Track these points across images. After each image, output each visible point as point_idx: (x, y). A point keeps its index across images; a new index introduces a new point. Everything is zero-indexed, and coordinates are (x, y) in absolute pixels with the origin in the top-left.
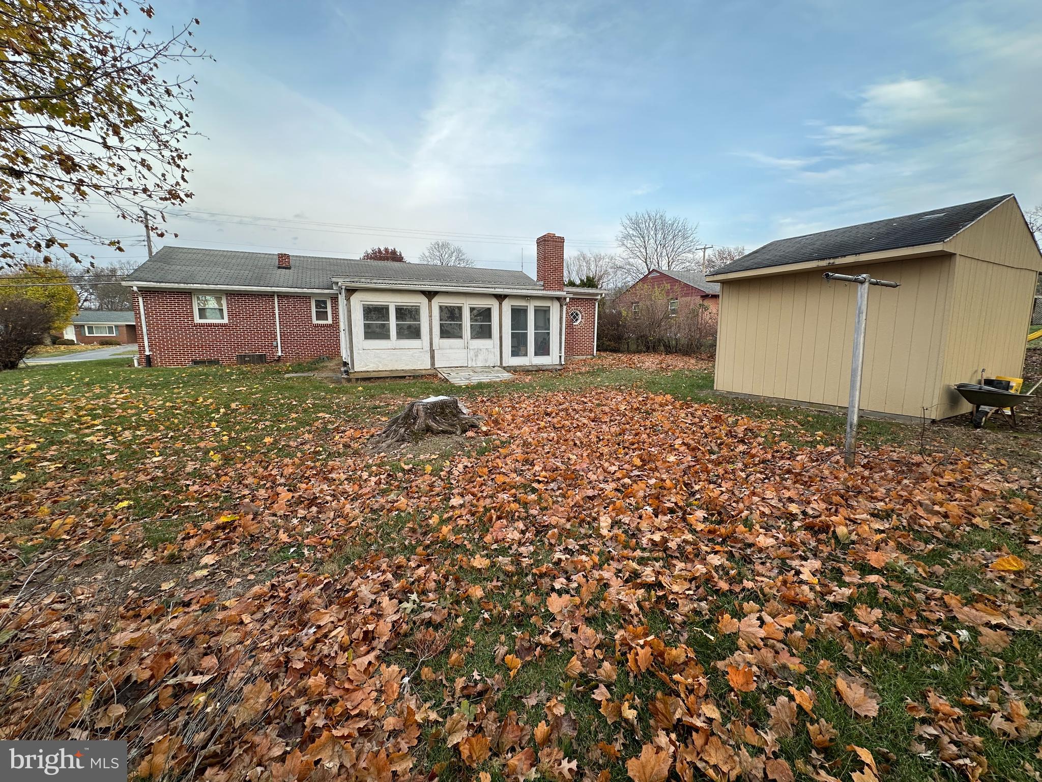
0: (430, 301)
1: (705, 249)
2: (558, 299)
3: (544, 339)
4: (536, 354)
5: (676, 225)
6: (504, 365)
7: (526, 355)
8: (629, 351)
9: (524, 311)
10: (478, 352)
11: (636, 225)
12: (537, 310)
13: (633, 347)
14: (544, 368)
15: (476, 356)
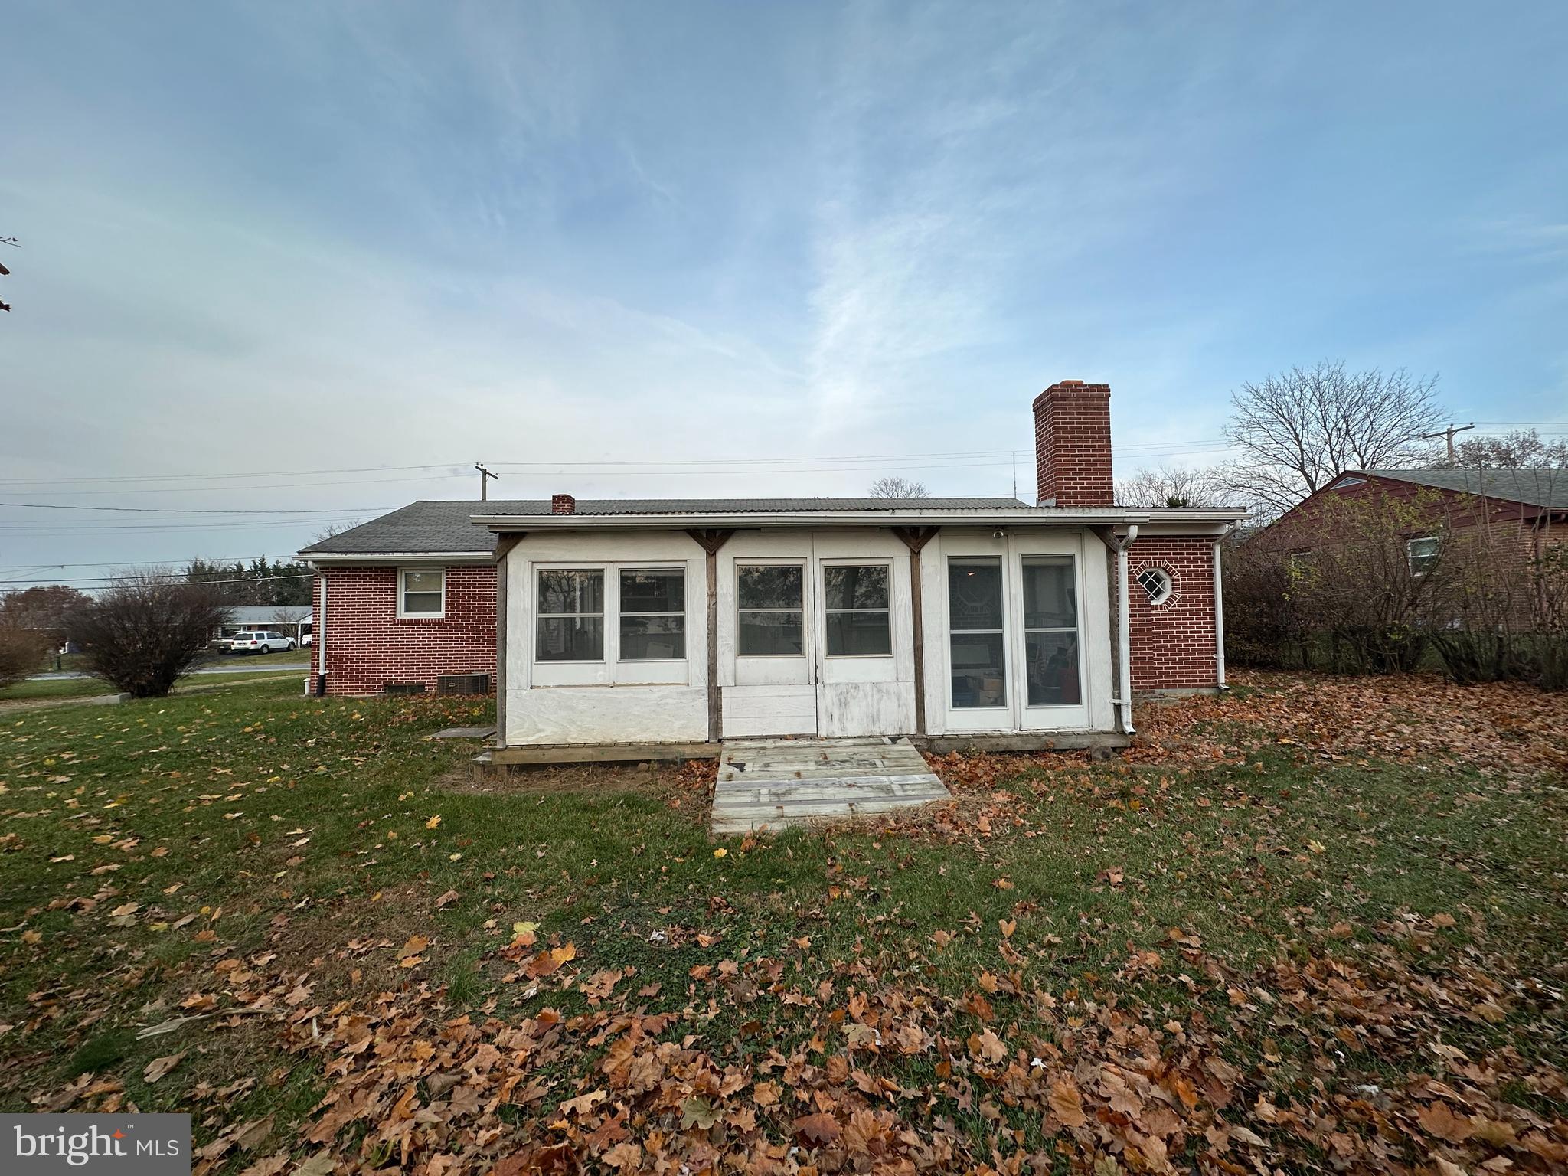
0: (712, 554)
1: (1450, 433)
2: (1101, 531)
3: (1062, 651)
4: (1036, 697)
5: (1371, 387)
6: (932, 730)
7: (1000, 701)
8: (1308, 668)
9: (991, 573)
10: (847, 693)
11: (1272, 400)
12: (1032, 571)
13: (1320, 655)
14: (1064, 744)
15: (844, 704)
